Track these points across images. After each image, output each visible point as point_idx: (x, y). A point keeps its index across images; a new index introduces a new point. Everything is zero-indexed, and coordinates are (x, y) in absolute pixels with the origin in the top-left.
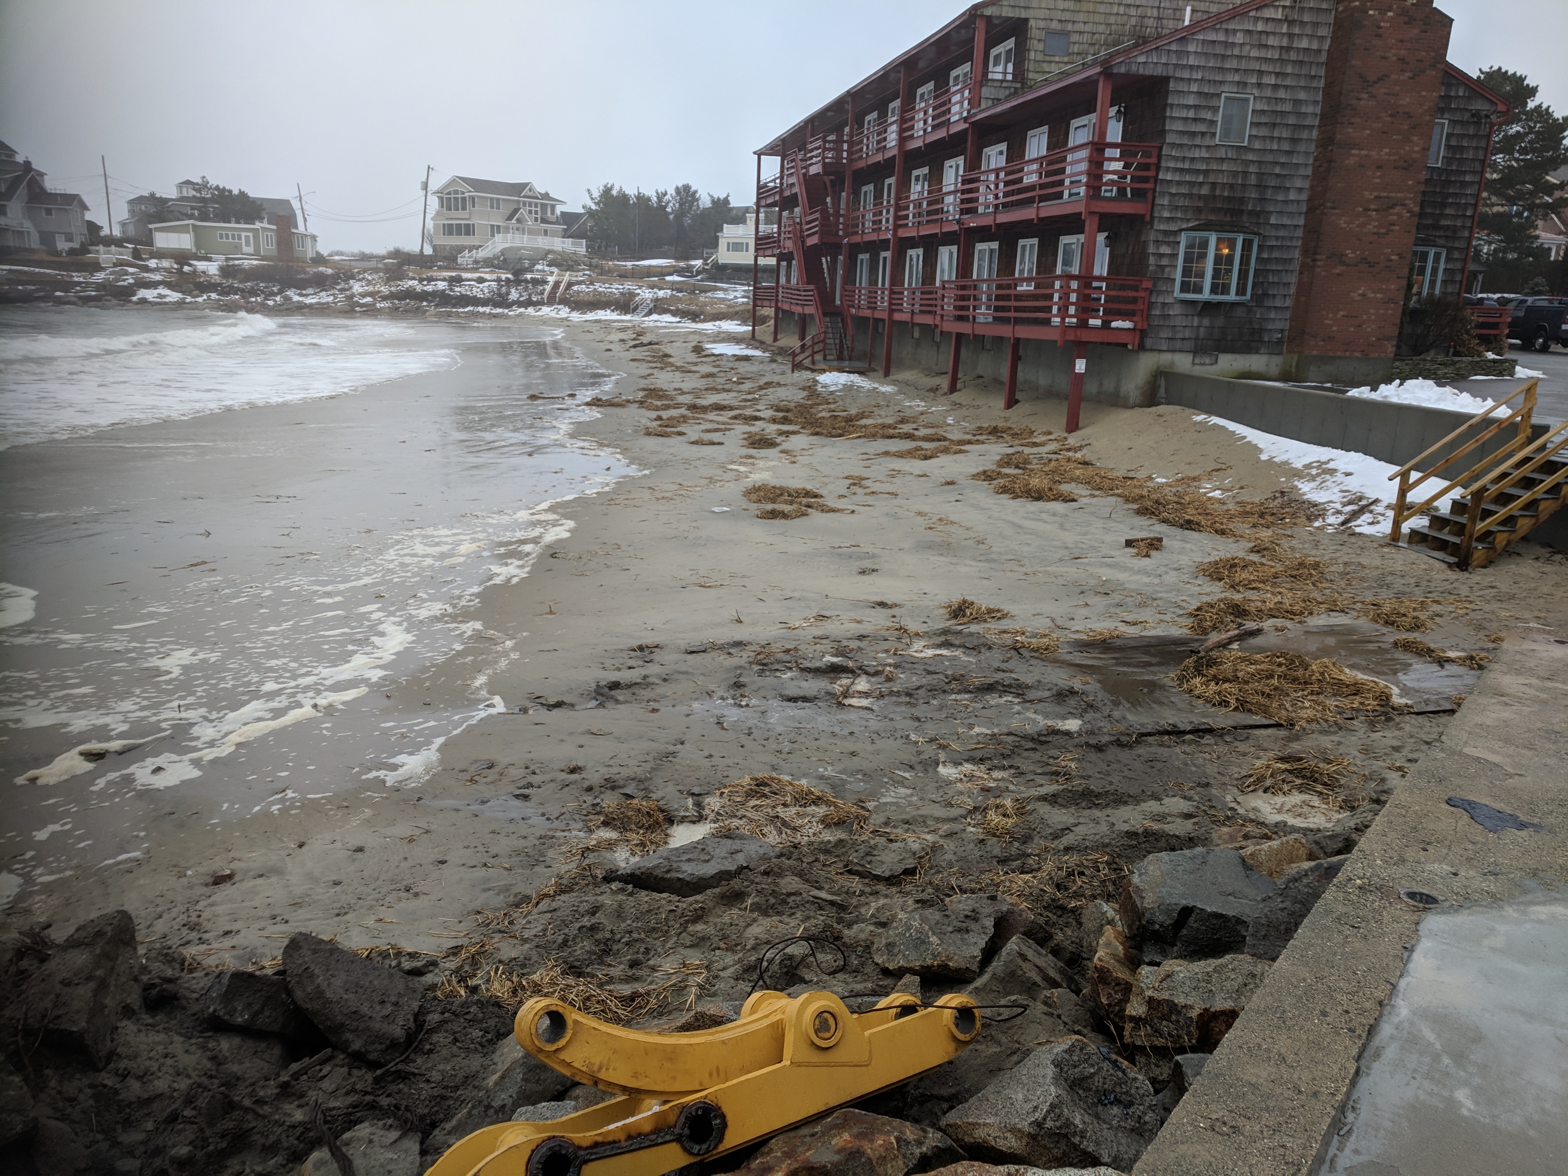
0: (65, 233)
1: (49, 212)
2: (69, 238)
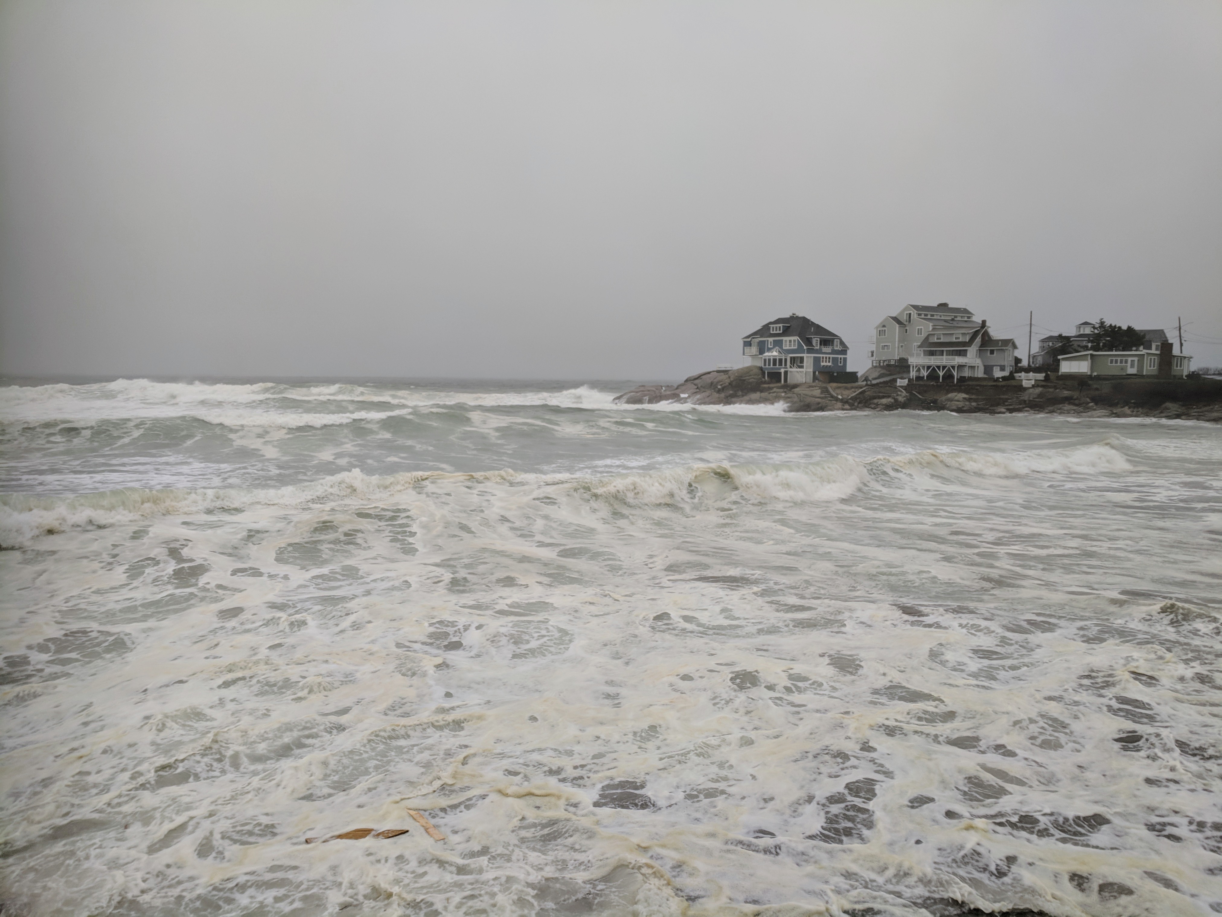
0: (1000, 366)
1: (992, 352)
2: (1002, 368)
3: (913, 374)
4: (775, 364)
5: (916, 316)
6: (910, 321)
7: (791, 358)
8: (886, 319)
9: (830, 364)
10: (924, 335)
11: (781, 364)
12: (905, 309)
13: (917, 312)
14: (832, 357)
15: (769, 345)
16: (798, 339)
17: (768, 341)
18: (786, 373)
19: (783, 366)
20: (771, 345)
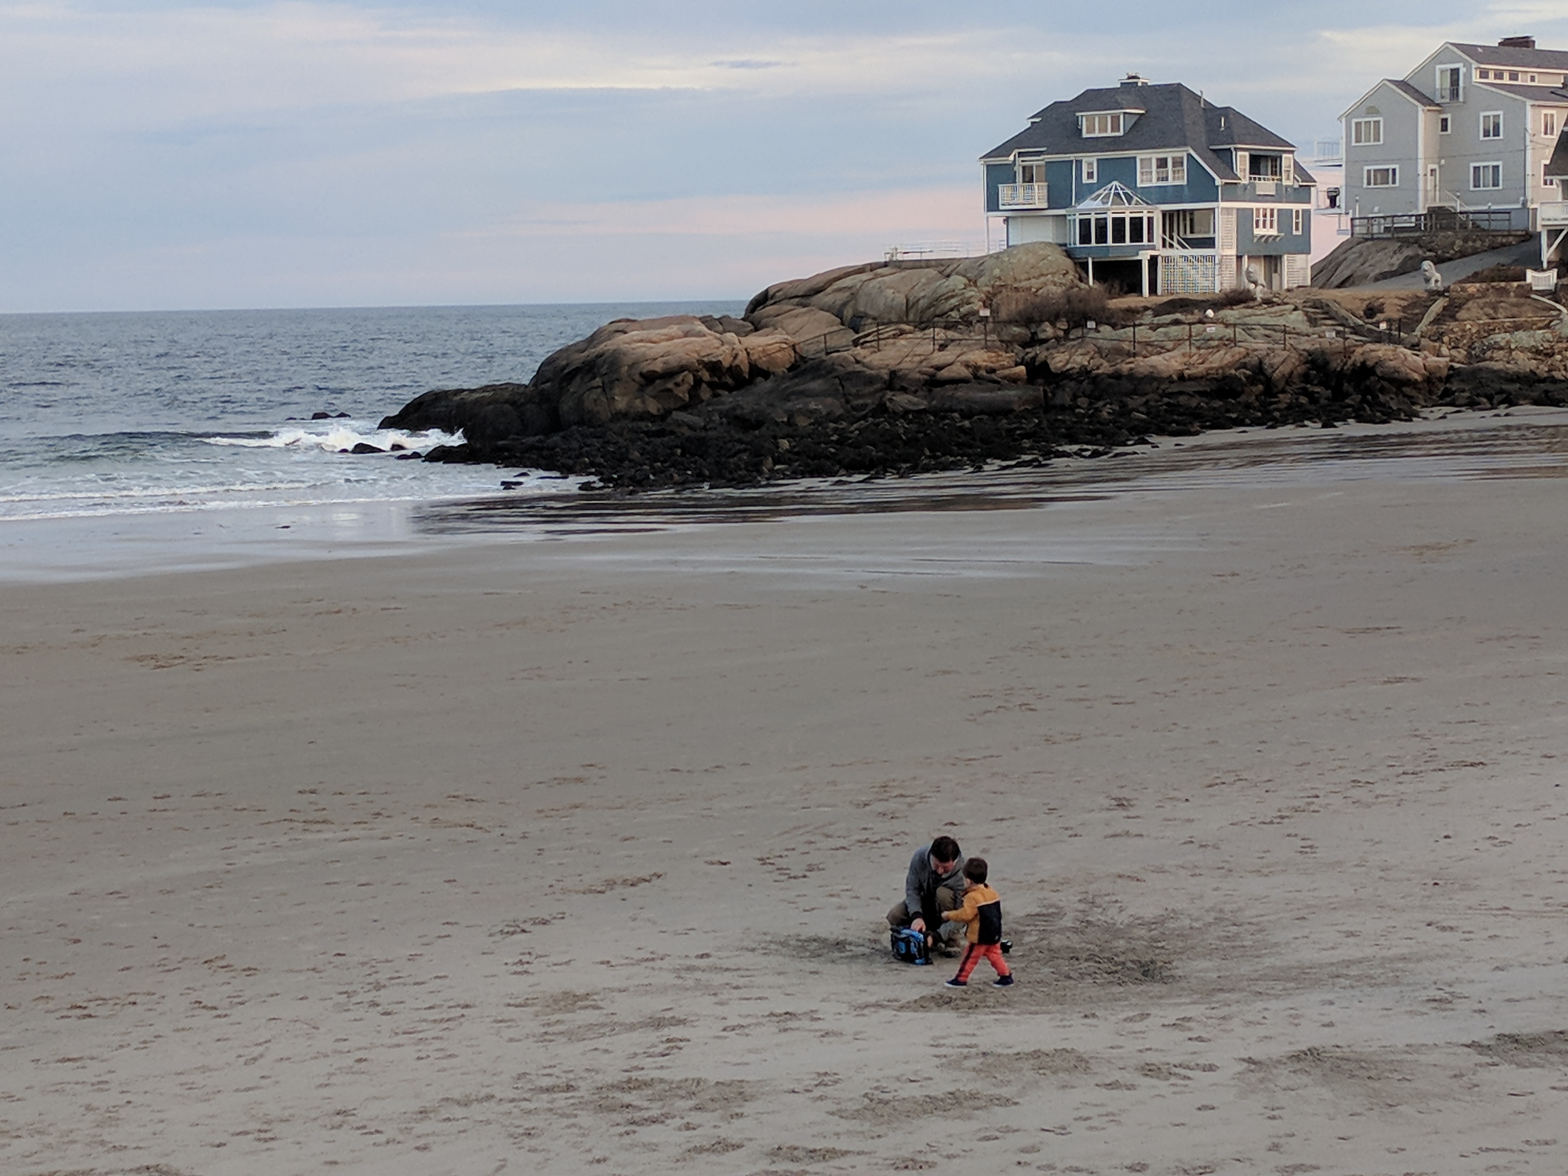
3: (1546, 255)
4: (1119, 237)
5: (1476, 77)
6: (1455, 94)
7: (1164, 214)
8: (1380, 88)
9: (1274, 232)
11: (1137, 236)
12: (1437, 58)
13: (1475, 65)
14: (1279, 210)
15: (1085, 175)
16: (1189, 155)
17: (1079, 163)
18: (1153, 261)
19: (1145, 242)
20: (1090, 175)
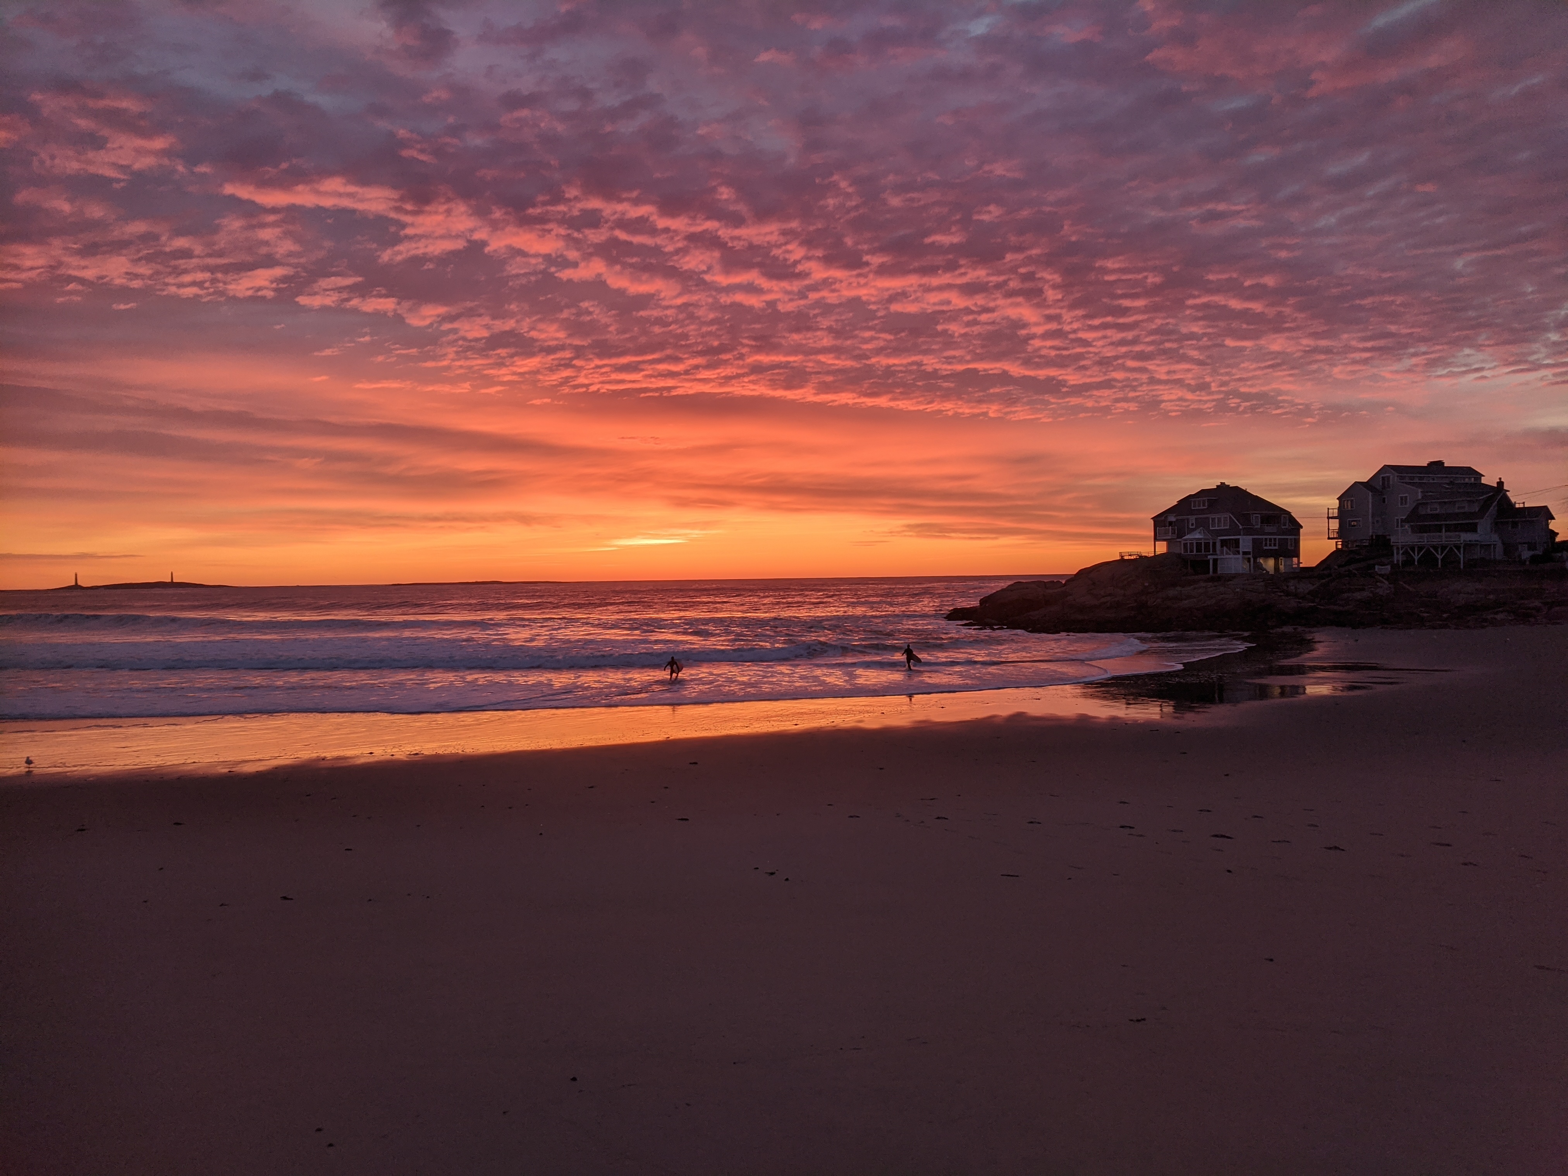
0: (1528, 543)
1: (1515, 525)
2: (1532, 546)
3: (1398, 558)
4: (1199, 550)
5: (1396, 480)
6: (1388, 487)
7: (1222, 541)
8: (1354, 486)
9: (1276, 548)
10: (1409, 506)
11: (1207, 549)
13: (1397, 474)
14: (1279, 539)
15: (1190, 524)
16: (1230, 517)
17: (1188, 520)
18: (1215, 561)
19: (1211, 552)
20: (1192, 525)
